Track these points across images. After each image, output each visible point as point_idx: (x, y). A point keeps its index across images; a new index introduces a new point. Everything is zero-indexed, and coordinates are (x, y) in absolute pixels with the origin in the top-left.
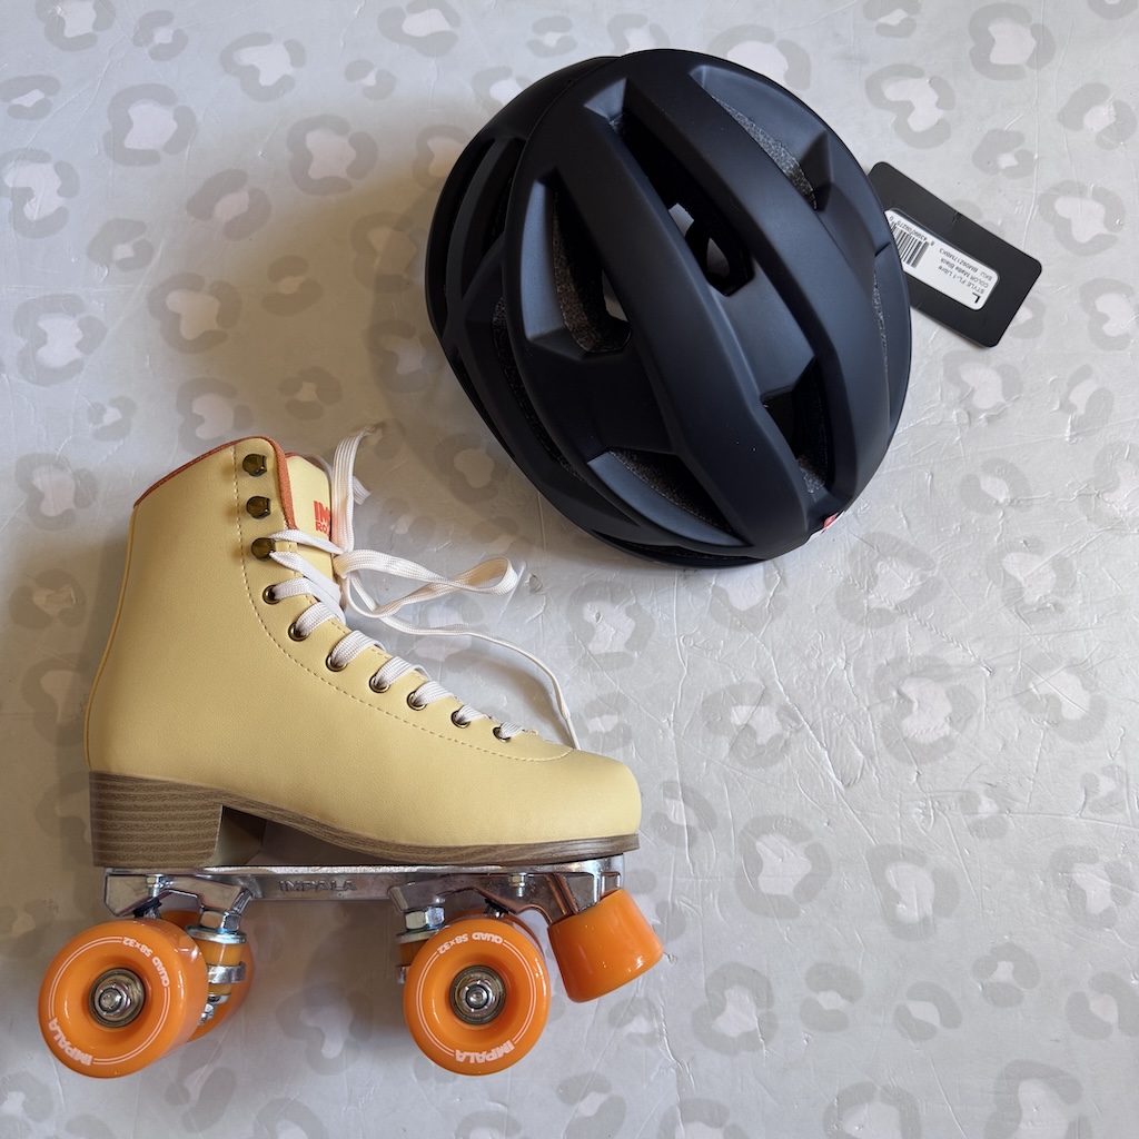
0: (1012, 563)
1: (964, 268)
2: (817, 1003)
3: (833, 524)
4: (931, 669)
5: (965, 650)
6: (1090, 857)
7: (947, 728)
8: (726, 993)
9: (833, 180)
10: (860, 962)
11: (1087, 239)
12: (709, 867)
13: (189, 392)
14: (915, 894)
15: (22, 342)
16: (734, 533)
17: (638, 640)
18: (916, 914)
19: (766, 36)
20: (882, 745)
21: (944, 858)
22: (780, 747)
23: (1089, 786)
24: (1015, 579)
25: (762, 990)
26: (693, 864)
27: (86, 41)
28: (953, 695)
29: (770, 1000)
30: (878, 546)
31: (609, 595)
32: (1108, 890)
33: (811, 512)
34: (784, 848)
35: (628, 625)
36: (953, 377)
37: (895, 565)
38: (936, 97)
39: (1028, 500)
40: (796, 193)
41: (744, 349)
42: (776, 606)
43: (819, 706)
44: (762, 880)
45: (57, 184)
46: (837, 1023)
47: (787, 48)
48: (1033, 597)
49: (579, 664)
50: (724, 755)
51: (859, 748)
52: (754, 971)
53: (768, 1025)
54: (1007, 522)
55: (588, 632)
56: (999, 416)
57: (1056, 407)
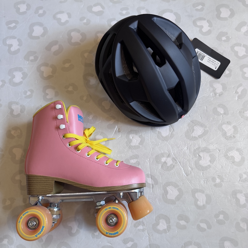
0: (224, 127)
1: (213, 61)
2: (180, 223)
3: (184, 117)
4: (206, 150)
5: (213, 146)
6: (241, 192)
7: (209, 163)
8: (160, 220)
9: (183, 42)
10: (189, 214)
11: (241, 56)
12: (156, 193)
13: (45, 88)
14: (202, 200)
15: (10, 77)
16: (162, 119)
17: (141, 143)
18: (202, 204)
19: (171, 11)
20: (195, 166)
21: (208, 192)
22: (172, 167)
23: (241, 176)
24: (225, 130)
25: (168, 220)
26: (153, 192)
27: (24, 13)
28: (211, 156)
29: (169, 222)
30: (194, 123)
31: (135, 133)
32: (245, 199)
33: (179, 114)
34: (173, 189)
35: (139, 140)
36: (211, 86)
37: (198, 127)
38: (208, 25)
39: (228, 113)
40: (175, 45)
41: (164, 79)
42: (172, 136)
43: (181, 158)
44: (168, 196)
45: (18, 43)
46: (184, 228)
47: (176, 14)
48: (228, 134)
49: (129, 148)
50: (160, 168)
51: (190, 167)
52: (166, 216)
53: (169, 228)
54: (223, 118)
55: (130, 141)
56: (221, 94)
57: (234, 92)
